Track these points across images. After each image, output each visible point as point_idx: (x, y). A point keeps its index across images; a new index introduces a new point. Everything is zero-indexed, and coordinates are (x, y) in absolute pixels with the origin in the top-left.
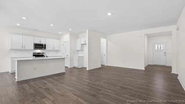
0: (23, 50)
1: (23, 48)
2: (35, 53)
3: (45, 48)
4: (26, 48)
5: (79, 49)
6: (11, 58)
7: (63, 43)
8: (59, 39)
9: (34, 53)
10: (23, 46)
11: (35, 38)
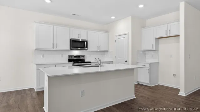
0: (55, 51)
1: (53, 47)
2: (72, 56)
3: (87, 47)
4: (59, 48)
5: (151, 48)
6: (36, 65)
7: (116, 38)
8: (107, 32)
9: (70, 56)
10: (53, 44)
11: (71, 29)
